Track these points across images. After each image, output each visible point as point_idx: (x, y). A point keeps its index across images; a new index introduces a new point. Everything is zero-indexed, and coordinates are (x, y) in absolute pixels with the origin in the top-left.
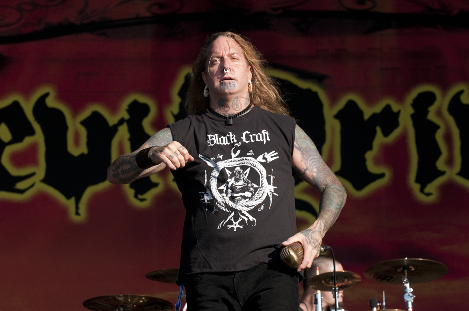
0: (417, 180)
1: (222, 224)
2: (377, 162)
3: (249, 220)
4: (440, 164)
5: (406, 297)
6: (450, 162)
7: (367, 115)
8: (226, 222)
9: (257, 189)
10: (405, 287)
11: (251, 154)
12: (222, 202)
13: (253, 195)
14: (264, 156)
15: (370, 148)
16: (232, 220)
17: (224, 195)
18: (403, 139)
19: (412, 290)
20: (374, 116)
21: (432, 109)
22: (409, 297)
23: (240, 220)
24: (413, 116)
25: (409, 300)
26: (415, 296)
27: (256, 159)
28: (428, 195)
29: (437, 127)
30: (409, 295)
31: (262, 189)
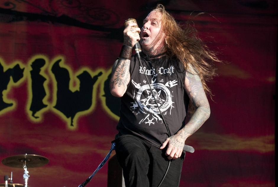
0: (31, 109)
1: (142, 121)
2: (9, 96)
3: (158, 120)
4: (45, 101)
5: (25, 176)
6: (50, 100)
7: (5, 70)
8: (144, 120)
9: (164, 102)
10: (24, 171)
11: (162, 81)
12: (143, 108)
13: (161, 105)
14: (169, 83)
15: (6, 88)
16: (148, 119)
17: (144, 104)
18: (25, 85)
19: (28, 172)
20: (9, 70)
21: (43, 69)
22: (26, 176)
23: (153, 119)
24: (31, 72)
25: (26, 178)
26: (29, 176)
27: (164, 85)
28: (37, 118)
29: (44, 79)
30: (26, 175)
31: (167, 102)
